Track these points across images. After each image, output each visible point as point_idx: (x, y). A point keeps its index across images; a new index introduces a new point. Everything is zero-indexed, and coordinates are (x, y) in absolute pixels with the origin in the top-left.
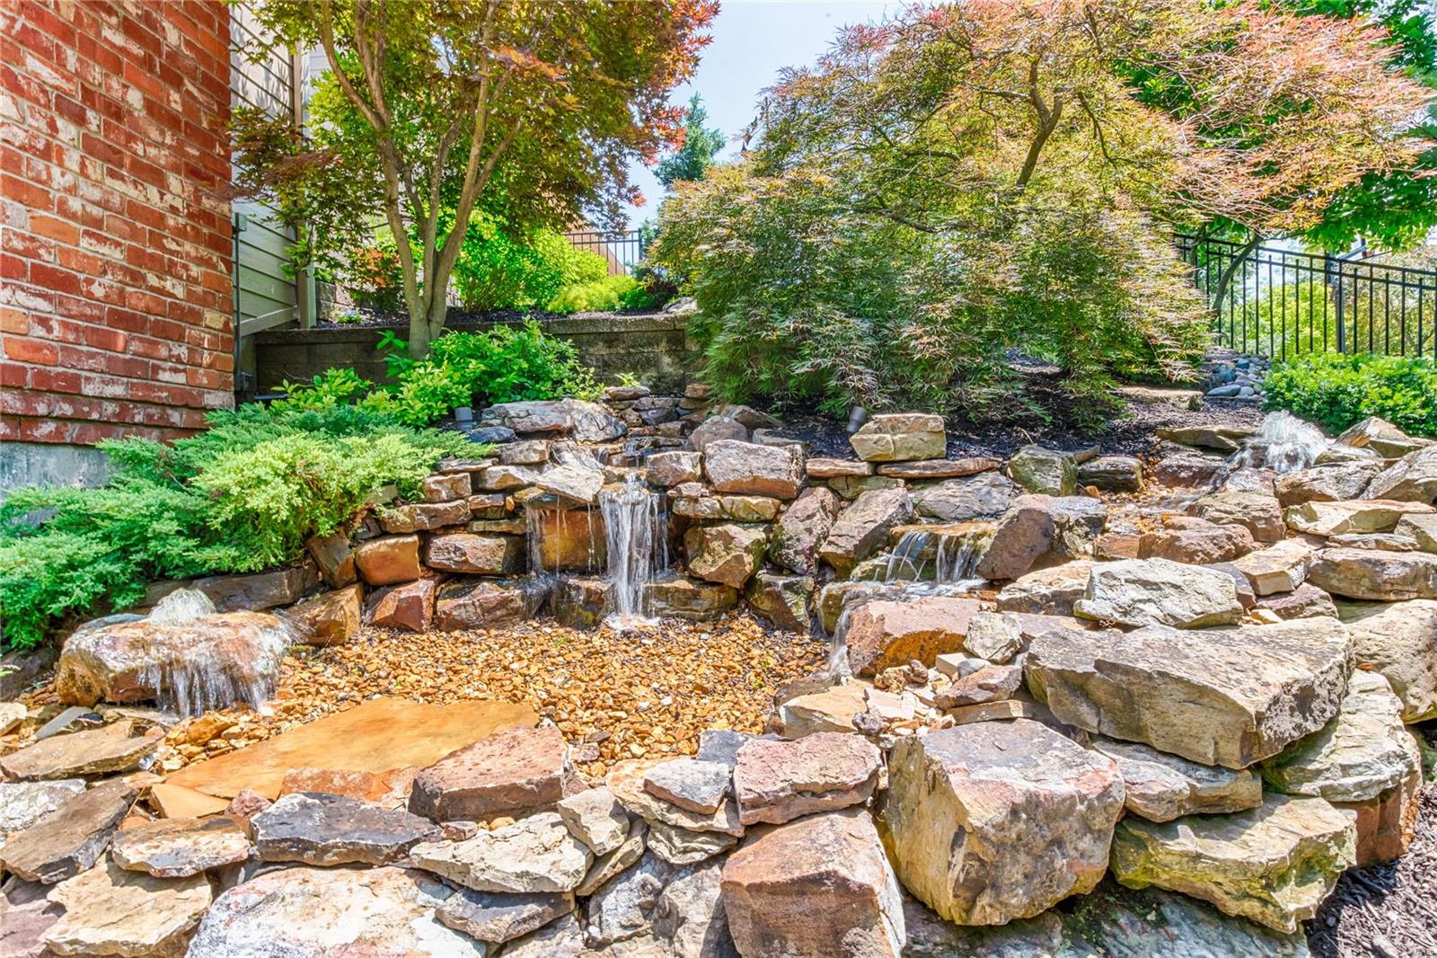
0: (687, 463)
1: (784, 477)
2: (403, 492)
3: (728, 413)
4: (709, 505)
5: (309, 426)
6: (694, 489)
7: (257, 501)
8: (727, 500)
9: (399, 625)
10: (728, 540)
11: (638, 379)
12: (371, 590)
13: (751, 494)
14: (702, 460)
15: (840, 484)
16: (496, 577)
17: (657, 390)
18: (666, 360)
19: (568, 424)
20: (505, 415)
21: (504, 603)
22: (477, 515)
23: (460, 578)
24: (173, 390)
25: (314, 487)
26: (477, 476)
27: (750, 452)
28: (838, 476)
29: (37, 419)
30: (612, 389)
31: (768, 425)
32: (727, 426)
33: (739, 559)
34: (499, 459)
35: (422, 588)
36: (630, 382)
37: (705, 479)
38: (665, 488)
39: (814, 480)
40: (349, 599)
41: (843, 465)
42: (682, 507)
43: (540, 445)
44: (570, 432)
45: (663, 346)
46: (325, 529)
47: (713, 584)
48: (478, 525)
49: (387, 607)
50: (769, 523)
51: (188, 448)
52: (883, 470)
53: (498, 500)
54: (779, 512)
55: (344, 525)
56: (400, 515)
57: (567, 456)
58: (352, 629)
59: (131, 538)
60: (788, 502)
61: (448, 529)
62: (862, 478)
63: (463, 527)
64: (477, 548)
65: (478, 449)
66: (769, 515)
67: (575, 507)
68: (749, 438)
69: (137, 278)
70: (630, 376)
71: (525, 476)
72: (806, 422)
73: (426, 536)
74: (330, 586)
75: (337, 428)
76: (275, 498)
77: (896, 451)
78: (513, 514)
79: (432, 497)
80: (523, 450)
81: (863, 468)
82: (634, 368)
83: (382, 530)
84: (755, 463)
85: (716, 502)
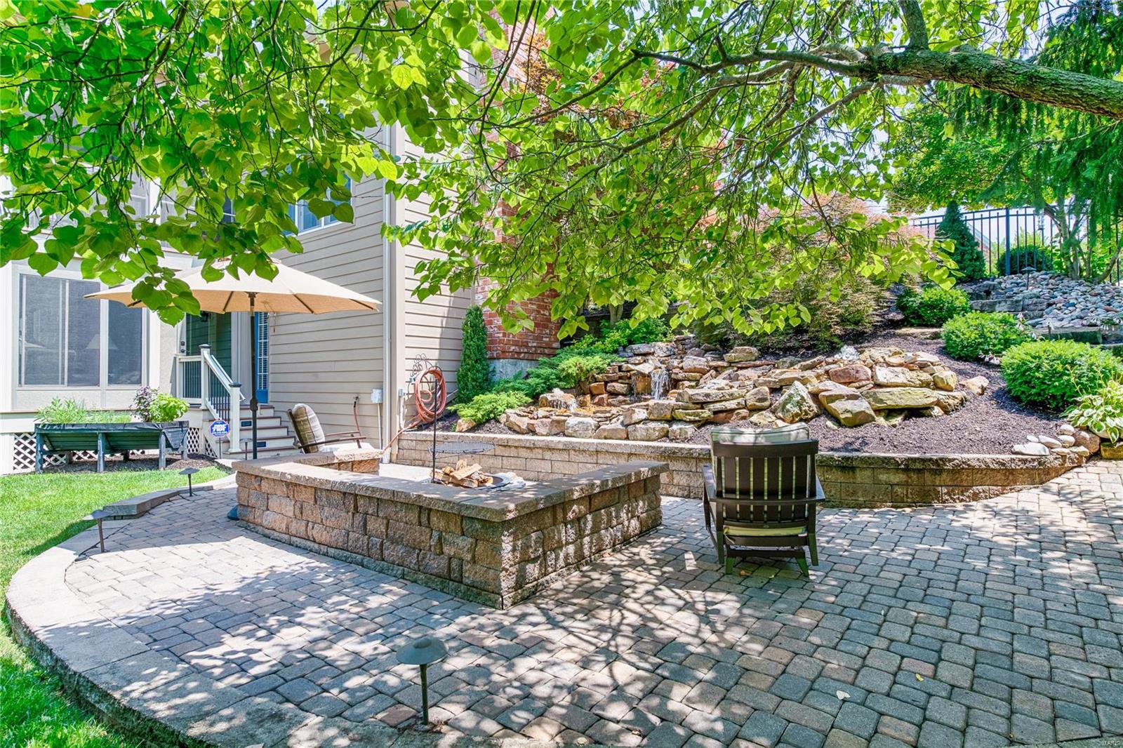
0: (676, 364)
1: (704, 367)
2: (601, 371)
4: (681, 375)
5: (580, 354)
6: (678, 370)
7: (570, 371)
8: (687, 373)
9: (599, 404)
12: (593, 396)
13: (693, 372)
14: (682, 362)
15: (718, 369)
16: (623, 395)
19: (654, 351)
20: (632, 349)
21: (624, 401)
22: (620, 378)
23: (614, 394)
24: (546, 343)
25: (581, 369)
26: (620, 368)
27: (695, 359)
28: (718, 366)
29: (521, 353)
30: (677, 337)
31: (715, 350)
32: (697, 351)
34: (627, 362)
35: (605, 396)
36: (686, 333)
37: (682, 368)
38: (670, 370)
39: (712, 368)
40: (588, 397)
41: (720, 363)
42: (673, 376)
43: (641, 358)
44: (653, 354)
46: (583, 379)
48: (620, 381)
49: (596, 400)
50: (697, 381)
51: (554, 360)
52: (731, 364)
53: (625, 374)
54: (701, 377)
55: (587, 378)
56: (600, 376)
57: (649, 361)
58: (588, 404)
59: (547, 379)
60: (704, 374)
61: (612, 381)
62: (724, 367)
63: (616, 381)
64: (619, 387)
65: (621, 359)
66: (698, 378)
67: (643, 375)
69: (539, 312)
71: (632, 367)
73: (606, 383)
74: (584, 394)
75: (587, 354)
76: (573, 371)
77: (737, 359)
78: (630, 378)
79: (608, 372)
80: (635, 359)
81: (726, 364)
83: (596, 380)
84: (695, 362)
85: (683, 375)
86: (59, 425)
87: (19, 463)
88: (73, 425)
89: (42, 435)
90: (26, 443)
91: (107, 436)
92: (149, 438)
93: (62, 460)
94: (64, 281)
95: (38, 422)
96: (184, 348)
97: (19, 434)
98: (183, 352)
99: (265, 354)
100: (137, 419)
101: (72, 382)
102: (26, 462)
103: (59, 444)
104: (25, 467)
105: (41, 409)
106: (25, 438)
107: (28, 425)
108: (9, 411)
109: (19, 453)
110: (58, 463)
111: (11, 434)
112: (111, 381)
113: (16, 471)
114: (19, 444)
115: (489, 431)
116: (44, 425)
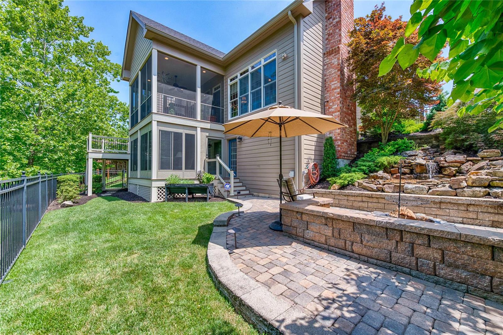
0: (442, 159)
1: (462, 160)
2: (396, 163)
3: (450, 151)
4: (446, 165)
6: (444, 162)
8: (450, 164)
9: (396, 178)
10: (450, 169)
11: (427, 146)
13: (455, 163)
14: (445, 158)
15: (474, 161)
17: (432, 147)
18: (434, 141)
19: (417, 154)
21: (411, 177)
22: (405, 166)
23: (404, 174)
24: (353, 152)
26: (405, 162)
27: (455, 157)
28: (474, 160)
29: (345, 156)
30: (422, 148)
31: (459, 153)
32: (450, 153)
33: (452, 172)
34: (408, 159)
35: (399, 174)
36: (426, 146)
37: (446, 161)
38: (438, 163)
39: (468, 161)
41: (475, 158)
42: (441, 165)
43: (414, 157)
45: (433, 139)
46: (388, 167)
47: (448, 175)
48: (405, 168)
49: (394, 176)
50: (459, 167)
52: (484, 159)
53: (408, 164)
54: (461, 166)
55: (391, 166)
56: (396, 166)
57: (417, 159)
60: (463, 164)
61: (402, 168)
62: (479, 160)
64: (406, 170)
65: (405, 158)
66: (459, 166)
67: (421, 165)
68: (455, 155)
70: (426, 145)
71: (412, 161)
72: (469, 152)
73: (399, 168)
77: (487, 156)
78: (410, 166)
79: (400, 163)
80: (411, 158)
81: (480, 159)
82: (426, 144)
83: (394, 167)
85: (448, 164)
86: (173, 184)
87: (159, 198)
88: (178, 184)
89: (167, 188)
90: (161, 190)
91: (189, 188)
92: (203, 190)
93: (171, 197)
94: (172, 132)
95: (166, 183)
96: (207, 157)
97: (159, 187)
98: (207, 158)
99: (236, 159)
100: (197, 182)
101: (174, 169)
102: (161, 197)
103: (172, 191)
104: (161, 199)
105: (167, 178)
106: (161, 189)
107: (163, 184)
108: (156, 179)
109: (159, 194)
110: (170, 198)
111: (156, 187)
112: (186, 168)
113: (158, 201)
114: (159, 191)
115: (351, 189)
116: (168, 184)
